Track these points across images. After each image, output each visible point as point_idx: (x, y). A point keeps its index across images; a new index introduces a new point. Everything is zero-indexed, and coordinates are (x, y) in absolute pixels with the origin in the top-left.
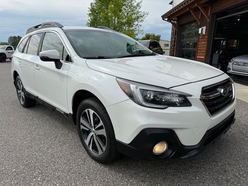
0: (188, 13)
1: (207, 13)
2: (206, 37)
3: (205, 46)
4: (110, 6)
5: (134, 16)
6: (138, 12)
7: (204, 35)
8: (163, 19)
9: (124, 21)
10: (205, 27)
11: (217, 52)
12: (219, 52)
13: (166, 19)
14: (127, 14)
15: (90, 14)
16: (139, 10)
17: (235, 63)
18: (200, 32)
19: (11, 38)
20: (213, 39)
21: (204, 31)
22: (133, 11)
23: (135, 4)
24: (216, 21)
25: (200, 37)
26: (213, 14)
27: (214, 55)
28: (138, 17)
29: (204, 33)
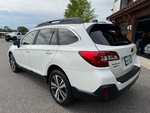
0: (122, 17)
1: (132, 18)
2: (132, 31)
3: (131, 36)
4: (76, 11)
5: (90, 17)
6: (93, 15)
7: (130, 30)
8: (107, 20)
9: (84, 19)
10: (131, 26)
11: (138, 40)
12: (139, 40)
13: (109, 20)
14: (86, 16)
15: (65, 15)
16: (93, 14)
17: (148, 47)
18: (128, 28)
19: (19, 27)
20: (136, 32)
21: (131, 28)
22: (89, 14)
23: (91, 10)
24: (138, 22)
25: (128, 31)
26: (136, 18)
27: (136, 42)
28: (93, 17)
29: (131, 29)
